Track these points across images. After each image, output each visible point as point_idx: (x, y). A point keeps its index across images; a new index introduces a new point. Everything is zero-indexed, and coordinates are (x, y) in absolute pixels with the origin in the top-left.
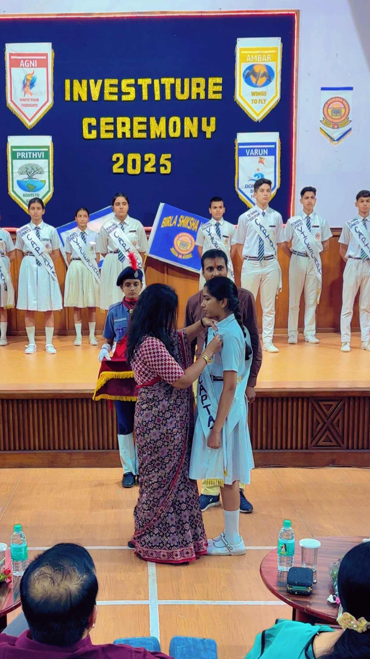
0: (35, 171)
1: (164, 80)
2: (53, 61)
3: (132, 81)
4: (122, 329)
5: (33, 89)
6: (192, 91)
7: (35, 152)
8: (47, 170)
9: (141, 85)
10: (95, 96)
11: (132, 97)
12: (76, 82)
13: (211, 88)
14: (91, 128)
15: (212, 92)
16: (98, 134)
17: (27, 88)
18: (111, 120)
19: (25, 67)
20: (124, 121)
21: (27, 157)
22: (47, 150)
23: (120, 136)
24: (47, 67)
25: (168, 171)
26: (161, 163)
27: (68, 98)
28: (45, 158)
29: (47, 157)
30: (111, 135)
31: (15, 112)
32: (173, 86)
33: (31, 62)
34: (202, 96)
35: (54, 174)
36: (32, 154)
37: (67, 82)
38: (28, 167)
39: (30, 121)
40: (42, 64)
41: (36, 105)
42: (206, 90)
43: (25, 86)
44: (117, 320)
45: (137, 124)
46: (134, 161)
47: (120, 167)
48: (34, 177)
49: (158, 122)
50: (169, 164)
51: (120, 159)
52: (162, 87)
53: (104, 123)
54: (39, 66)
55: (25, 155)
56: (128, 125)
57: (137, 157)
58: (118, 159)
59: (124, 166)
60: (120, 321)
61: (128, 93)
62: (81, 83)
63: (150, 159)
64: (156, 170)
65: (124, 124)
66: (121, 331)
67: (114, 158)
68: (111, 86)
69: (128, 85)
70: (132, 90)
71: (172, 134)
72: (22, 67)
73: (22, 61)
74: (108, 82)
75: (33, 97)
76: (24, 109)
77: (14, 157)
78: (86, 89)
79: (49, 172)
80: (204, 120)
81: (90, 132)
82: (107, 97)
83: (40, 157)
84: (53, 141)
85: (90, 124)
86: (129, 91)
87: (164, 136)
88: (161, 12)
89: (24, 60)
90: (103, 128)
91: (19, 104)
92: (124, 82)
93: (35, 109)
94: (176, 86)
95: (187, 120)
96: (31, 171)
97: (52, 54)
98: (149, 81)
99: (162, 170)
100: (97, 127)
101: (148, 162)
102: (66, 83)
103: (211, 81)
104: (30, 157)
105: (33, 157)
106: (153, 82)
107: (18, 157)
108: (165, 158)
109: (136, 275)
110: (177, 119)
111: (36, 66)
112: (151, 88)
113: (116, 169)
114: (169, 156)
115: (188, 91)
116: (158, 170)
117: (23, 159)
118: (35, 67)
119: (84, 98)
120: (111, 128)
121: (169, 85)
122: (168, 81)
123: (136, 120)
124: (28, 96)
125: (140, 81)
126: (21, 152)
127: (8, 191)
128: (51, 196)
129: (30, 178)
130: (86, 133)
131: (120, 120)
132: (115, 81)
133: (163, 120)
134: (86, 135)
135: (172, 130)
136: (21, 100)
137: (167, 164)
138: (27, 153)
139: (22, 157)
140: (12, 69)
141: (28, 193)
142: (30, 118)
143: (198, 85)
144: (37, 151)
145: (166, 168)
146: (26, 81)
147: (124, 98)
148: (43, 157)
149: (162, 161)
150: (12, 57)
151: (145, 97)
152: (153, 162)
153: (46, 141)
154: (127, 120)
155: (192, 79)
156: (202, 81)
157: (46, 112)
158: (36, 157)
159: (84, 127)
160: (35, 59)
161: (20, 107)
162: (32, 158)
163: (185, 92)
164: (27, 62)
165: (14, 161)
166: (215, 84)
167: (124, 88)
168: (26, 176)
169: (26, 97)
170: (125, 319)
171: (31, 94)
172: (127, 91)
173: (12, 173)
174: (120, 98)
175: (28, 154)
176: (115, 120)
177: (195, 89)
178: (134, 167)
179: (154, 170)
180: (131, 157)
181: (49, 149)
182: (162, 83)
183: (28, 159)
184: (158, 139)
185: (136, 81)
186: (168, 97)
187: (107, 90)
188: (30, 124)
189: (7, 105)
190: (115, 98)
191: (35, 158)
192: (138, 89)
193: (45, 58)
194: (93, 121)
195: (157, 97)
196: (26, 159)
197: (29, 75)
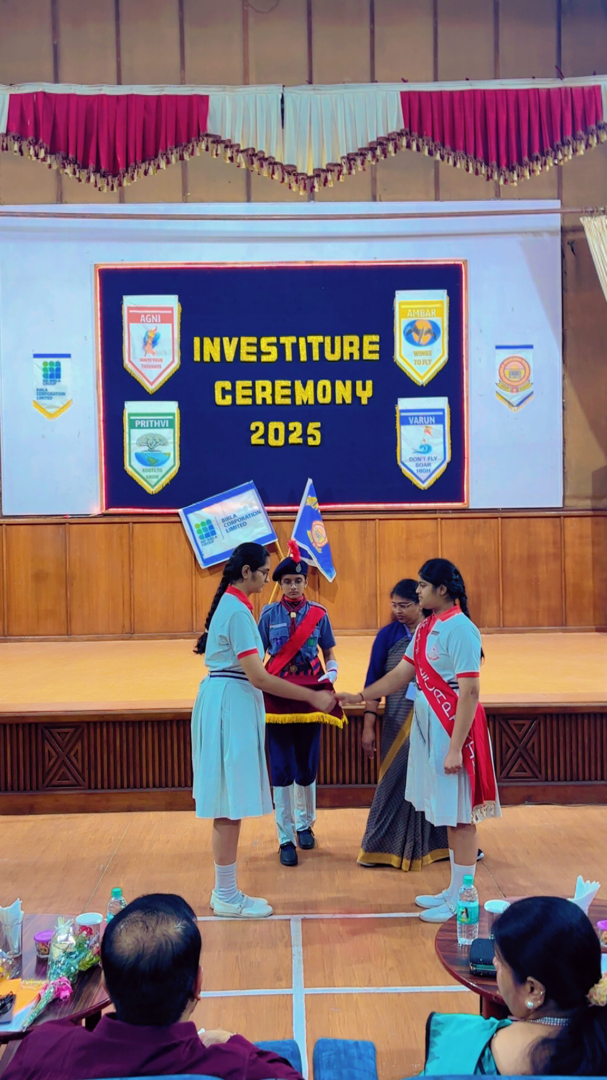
0: (156, 443)
1: (311, 339)
2: (180, 316)
3: (273, 339)
4: (280, 639)
5: (156, 348)
6: (344, 351)
7: (157, 420)
8: (172, 440)
9: (284, 345)
10: (230, 356)
11: (273, 357)
12: (207, 340)
13: (367, 348)
14: (224, 392)
15: (367, 351)
16: (234, 399)
17: (149, 346)
18: (249, 383)
19: (146, 322)
20: (264, 385)
21: (148, 426)
22: (171, 417)
23: (259, 401)
24: (172, 323)
25: (318, 442)
26: (309, 433)
27: (197, 358)
28: (169, 427)
29: (171, 425)
30: (249, 401)
31: (134, 374)
32: (322, 346)
33: (153, 317)
34: (356, 357)
35: (180, 446)
36: (153, 423)
37: (197, 340)
38: (148, 437)
39: (152, 384)
40: (166, 319)
41: (160, 367)
42: (361, 349)
43: (145, 343)
44: (274, 627)
45: (280, 388)
46: (276, 431)
47: (260, 438)
48: (156, 449)
49: (304, 386)
50: (318, 434)
51: (260, 428)
52: (309, 346)
53: (241, 387)
54: (162, 322)
55: (146, 424)
56: (269, 390)
57: (281, 426)
58: (257, 428)
59: (265, 436)
60: (278, 629)
61: (269, 353)
62: (212, 341)
63: (295, 428)
64: (303, 441)
65: (264, 389)
66: (279, 641)
67: (253, 427)
68: (249, 344)
69: (269, 344)
70: (274, 350)
71: (321, 400)
72: (143, 322)
73: (143, 316)
74: (244, 340)
75: (155, 357)
76: (144, 371)
77: (132, 425)
78: (219, 349)
79: (174, 443)
80: (359, 384)
81: (223, 397)
82: (244, 357)
83: (163, 426)
84: (180, 407)
85: (223, 389)
86: (270, 351)
87: (311, 402)
88: (307, 262)
89: (145, 315)
90: (239, 392)
91: (139, 364)
92: (264, 341)
93: (156, 372)
94: (326, 345)
95: (339, 383)
96: (152, 443)
97: (179, 308)
98: (293, 339)
99: (311, 441)
100: (233, 392)
101: (293, 432)
102: (195, 341)
103: (367, 339)
104: (151, 426)
105: (155, 426)
106: (298, 340)
107: (136, 426)
108: (313, 427)
109: (299, 568)
110: (327, 383)
111: (159, 321)
112: (295, 347)
113: (255, 439)
114: (318, 425)
115: (340, 351)
116: (305, 441)
117: (143, 428)
118: (158, 323)
119: (217, 358)
120: (249, 392)
121: (318, 344)
122: (315, 340)
123: (279, 383)
124: (150, 356)
125: (283, 340)
126: (140, 420)
127: (123, 465)
128: (177, 471)
129: (151, 450)
130: (219, 398)
131: (259, 384)
132: (253, 340)
133: (310, 383)
134: (219, 400)
135: (322, 395)
136: (142, 360)
137: (315, 434)
138: (147, 421)
139: (142, 426)
140: (131, 324)
141: (148, 468)
142: (152, 381)
143: (351, 344)
144: (160, 420)
145: (315, 438)
146: (147, 338)
147: (264, 358)
148: (167, 425)
149: (310, 430)
150: (131, 311)
151: (289, 357)
152: (299, 431)
153: (172, 407)
154: (268, 384)
155: (344, 337)
156: (355, 339)
157: (171, 375)
158: (159, 426)
159: (216, 392)
160: (158, 314)
161: (140, 367)
162: (153, 427)
163: (336, 352)
164: (149, 317)
165: (133, 431)
166: (371, 343)
167: (264, 347)
168: (147, 448)
169: (147, 357)
170: (285, 625)
171: (154, 354)
172: (267, 351)
173: (130, 444)
174: (259, 359)
175: (149, 423)
176: (254, 384)
177: (347, 350)
178: (277, 437)
179: (300, 441)
180: (272, 426)
181: (174, 417)
182: (309, 342)
183: (149, 428)
184: (305, 405)
185: (278, 340)
186: (316, 357)
187: (244, 349)
188: (151, 388)
189: (124, 366)
190: (253, 358)
191: (157, 427)
192: (281, 348)
193: (170, 312)
194: (228, 385)
195: (303, 357)
196: (146, 428)
197: (151, 331)
